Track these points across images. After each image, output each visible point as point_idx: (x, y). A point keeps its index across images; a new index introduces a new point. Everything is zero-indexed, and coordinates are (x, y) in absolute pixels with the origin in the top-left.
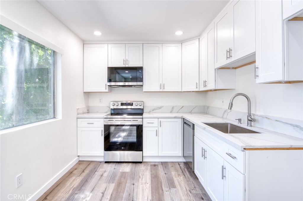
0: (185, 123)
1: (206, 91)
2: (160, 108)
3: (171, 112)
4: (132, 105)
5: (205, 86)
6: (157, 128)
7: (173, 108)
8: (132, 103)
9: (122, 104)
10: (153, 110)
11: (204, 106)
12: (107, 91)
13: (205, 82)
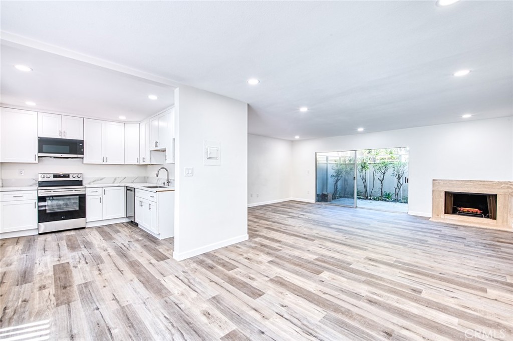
0: (128, 189)
1: (147, 165)
2: (101, 179)
3: (113, 183)
4: (68, 176)
5: (144, 161)
6: (101, 196)
7: (115, 179)
8: (69, 175)
9: (55, 176)
10: (94, 181)
11: (145, 177)
12: (37, 161)
13: (144, 158)
